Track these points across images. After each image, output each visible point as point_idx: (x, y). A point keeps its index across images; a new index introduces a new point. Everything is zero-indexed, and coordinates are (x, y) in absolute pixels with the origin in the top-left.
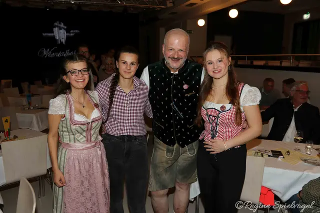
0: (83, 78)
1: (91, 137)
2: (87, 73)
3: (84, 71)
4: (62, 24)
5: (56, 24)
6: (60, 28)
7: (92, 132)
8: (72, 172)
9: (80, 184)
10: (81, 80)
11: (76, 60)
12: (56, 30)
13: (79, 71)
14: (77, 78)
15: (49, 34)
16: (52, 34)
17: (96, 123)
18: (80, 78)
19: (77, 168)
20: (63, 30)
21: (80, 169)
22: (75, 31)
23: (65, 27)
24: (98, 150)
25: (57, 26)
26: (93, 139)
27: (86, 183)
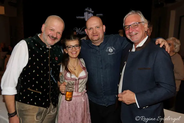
0: (76, 51)
1: (78, 89)
2: (78, 48)
3: (77, 46)
4: (91, 9)
5: (86, 9)
6: (89, 13)
7: (79, 86)
8: (64, 111)
9: (68, 119)
10: (75, 53)
11: (72, 39)
12: (86, 14)
13: (73, 46)
14: (72, 51)
15: (81, 17)
16: (83, 17)
17: (82, 80)
18: (73, 51)
19: (67, 109)
20: (91, 13)
21: (69, 110)
22: (99, 15)
23: (93, 12)
24: (83, 98)
25: (87, 11)
26: (80, 91)
27: (72, 119)
